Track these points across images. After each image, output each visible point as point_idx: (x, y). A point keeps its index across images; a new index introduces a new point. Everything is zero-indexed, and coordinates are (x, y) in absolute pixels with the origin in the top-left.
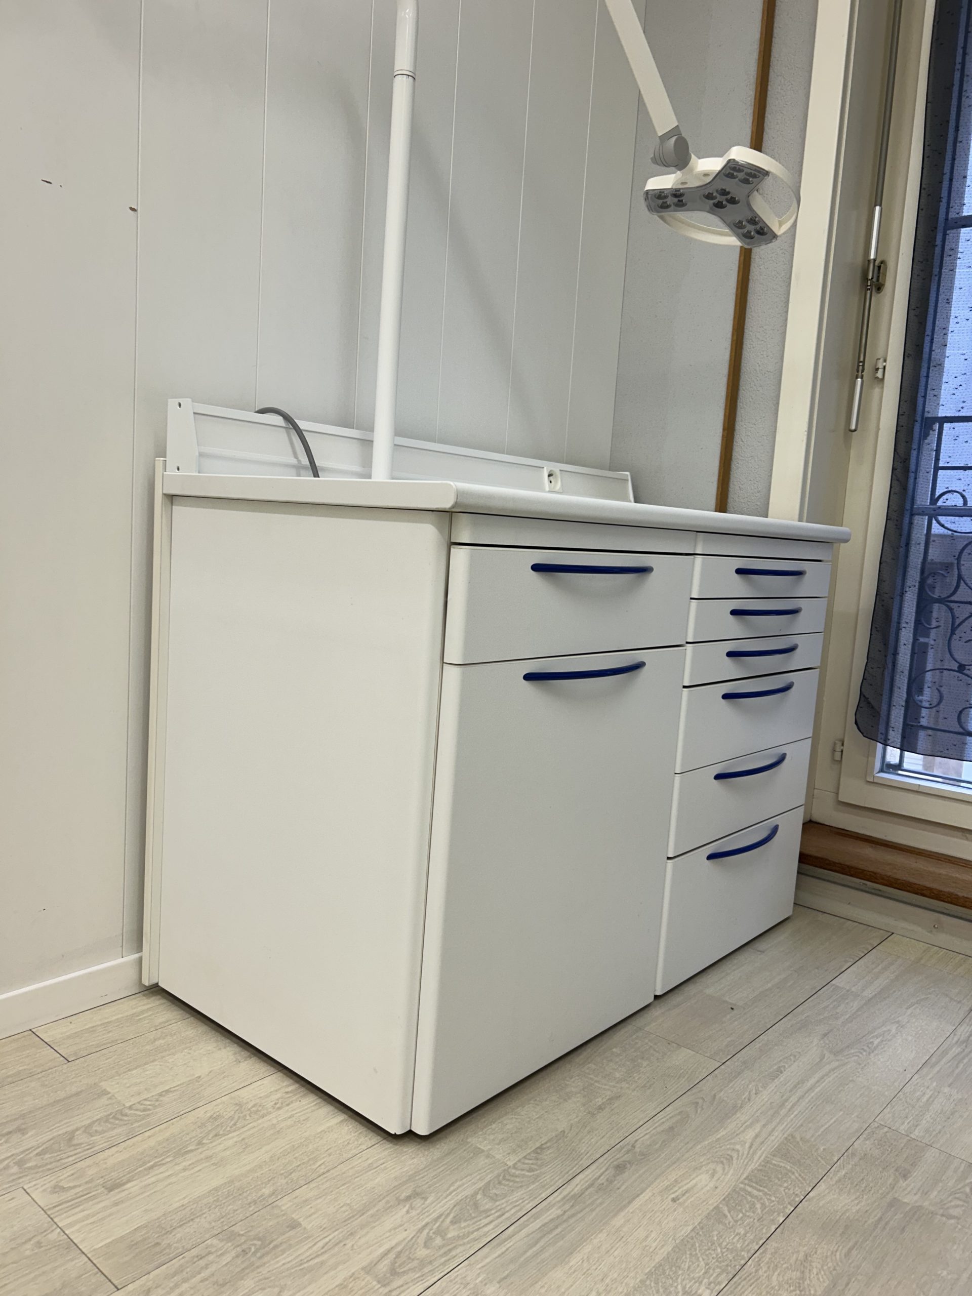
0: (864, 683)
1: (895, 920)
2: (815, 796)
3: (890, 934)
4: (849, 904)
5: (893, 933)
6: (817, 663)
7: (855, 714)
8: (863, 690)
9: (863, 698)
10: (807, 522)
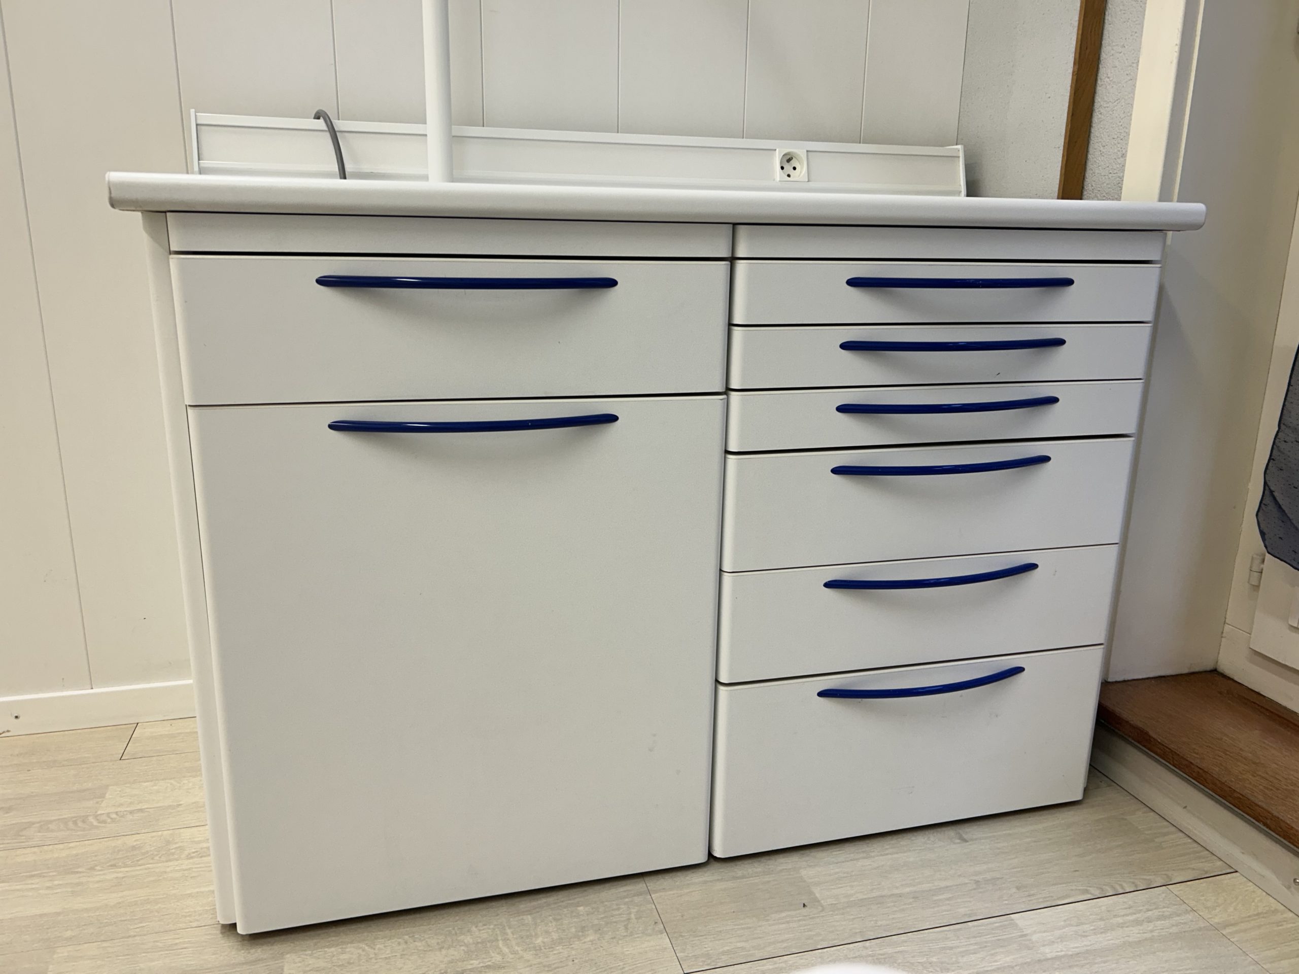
0: (1270, 464)
1: (1243, 853)
2: (1224, 635)
3: (1232, 870)
4: (1185, 807)
5: (1236, 872)
6: (1131, 429)
7: (1257, 515)
8: (1267, 479)
9: (1267, 492)
10: (1180, 200)
